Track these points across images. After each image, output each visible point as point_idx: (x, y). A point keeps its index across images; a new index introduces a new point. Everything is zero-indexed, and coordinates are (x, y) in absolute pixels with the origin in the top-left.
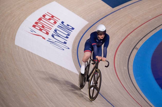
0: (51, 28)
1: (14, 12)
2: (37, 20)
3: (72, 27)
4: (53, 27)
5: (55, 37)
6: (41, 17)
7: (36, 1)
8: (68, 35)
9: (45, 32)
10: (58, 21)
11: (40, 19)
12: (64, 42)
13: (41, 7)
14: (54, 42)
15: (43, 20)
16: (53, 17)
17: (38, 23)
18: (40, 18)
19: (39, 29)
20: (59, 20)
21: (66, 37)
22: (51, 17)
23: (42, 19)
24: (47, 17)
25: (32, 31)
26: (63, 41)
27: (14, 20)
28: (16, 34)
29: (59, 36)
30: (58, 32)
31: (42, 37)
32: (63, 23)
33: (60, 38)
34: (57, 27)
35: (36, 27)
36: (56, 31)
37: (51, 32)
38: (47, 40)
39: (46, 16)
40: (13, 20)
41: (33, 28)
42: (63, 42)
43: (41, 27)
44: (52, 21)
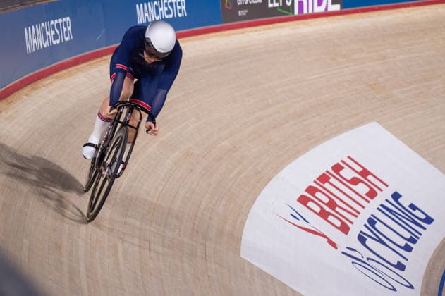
0: (359, 213)
1: (240, 147)
2: (315, 182)
3: (425, 214)
4: (363, 207)
5: (369, 242)
6: (327, 172)
7: (314, 117)
8: (413, 240)
9: (338, 224)
10: (381, 190)
11: (324, 178)
12: (399, 262)
13: (328, 137)
14: (366, 261)
15: (332, 180)
16: (365, 173)
17: (317, 190)
18: (324, 175)
19: (318, 210)
20: (387, 186)
21: (403, 245)
22: (360, 173)
23: (330, 178)
24: (347, 174)
25: (297, 215)
26: (395, 259)
27: (239, 173)
28: (243, 223)
29: (381, 241)
30: (378, 225)
31: (327, 240)
32: (396, 196)
33: (385, 247)
34: (378, 209)
35: (310, 204)
36: (372, 222)
37: (358, 225)
38: (343, 253)
39: (342, 168)
40: (236, 171)
41: (300, 208)
42: (395, 264)
43: (326, 205)
44: (362, 189)
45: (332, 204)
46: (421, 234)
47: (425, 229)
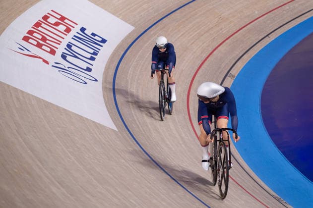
3: (101, 38)
6: (39, 20)
8: (95, 54)
17: (34, 32)
18: (37, 23)
19: (35, 43)
22: (59, 19)
25: (22, 48)
29: (76, 56)
31: (42, 60)
42: (85, 68)
43: (41, 40)
45: (44, 39)
46: (99, 50)
47: (102, 46)
